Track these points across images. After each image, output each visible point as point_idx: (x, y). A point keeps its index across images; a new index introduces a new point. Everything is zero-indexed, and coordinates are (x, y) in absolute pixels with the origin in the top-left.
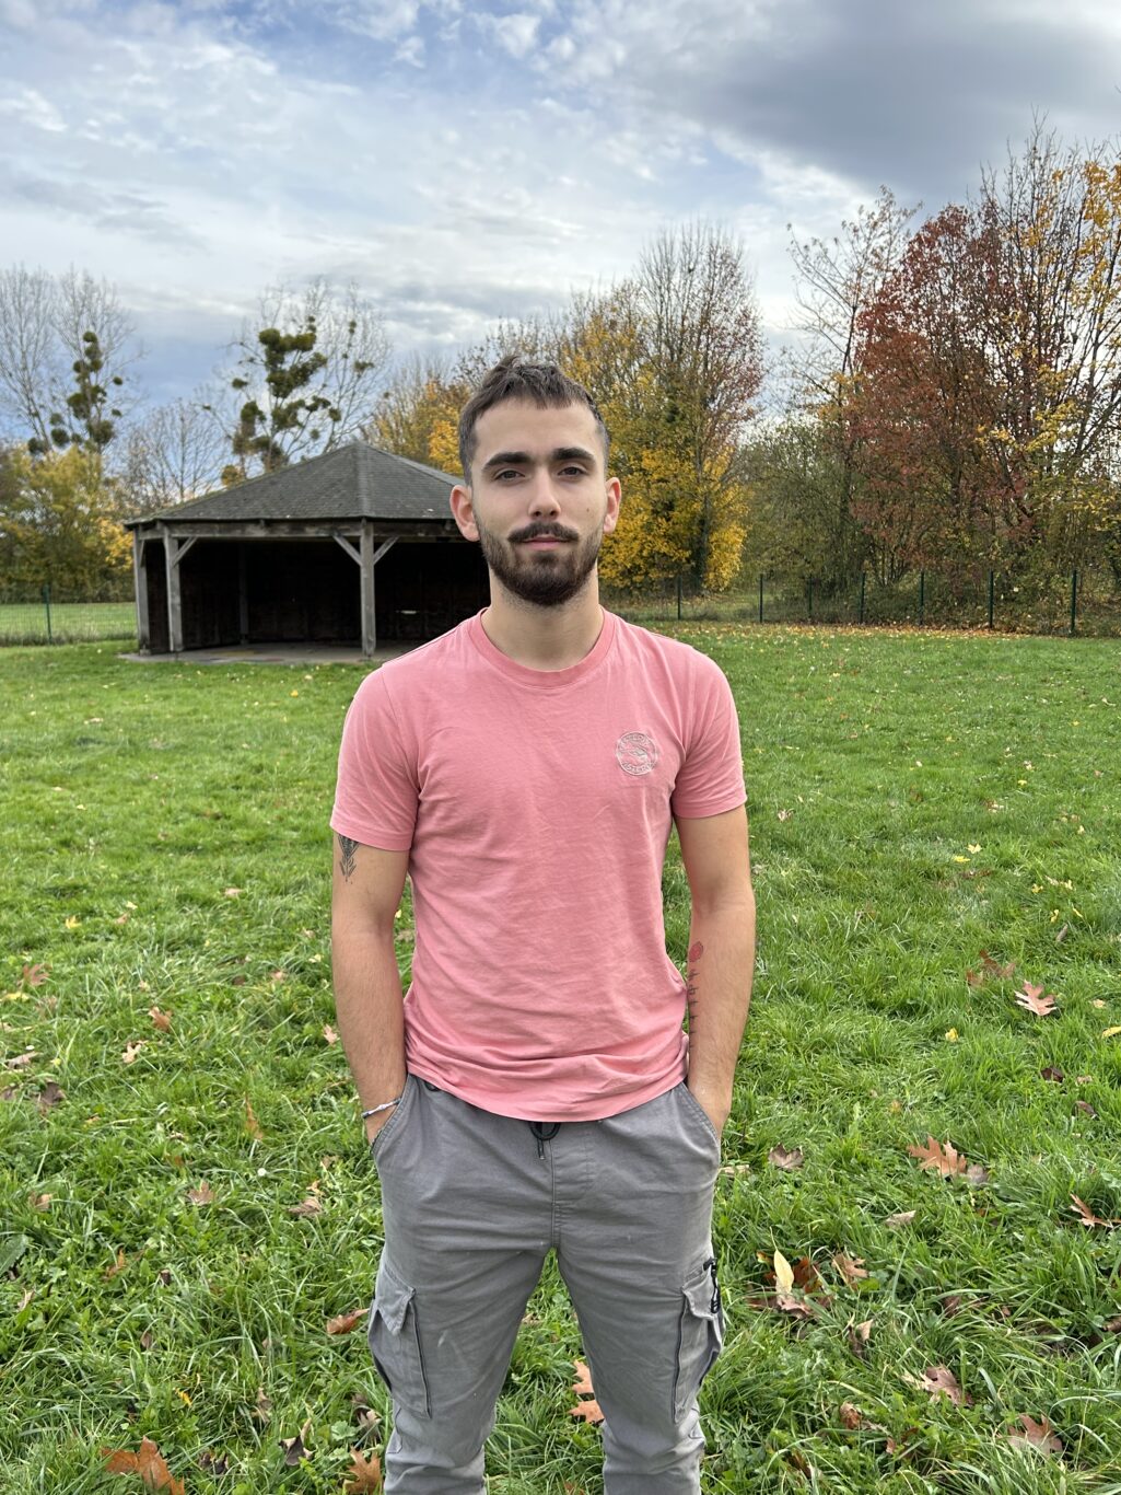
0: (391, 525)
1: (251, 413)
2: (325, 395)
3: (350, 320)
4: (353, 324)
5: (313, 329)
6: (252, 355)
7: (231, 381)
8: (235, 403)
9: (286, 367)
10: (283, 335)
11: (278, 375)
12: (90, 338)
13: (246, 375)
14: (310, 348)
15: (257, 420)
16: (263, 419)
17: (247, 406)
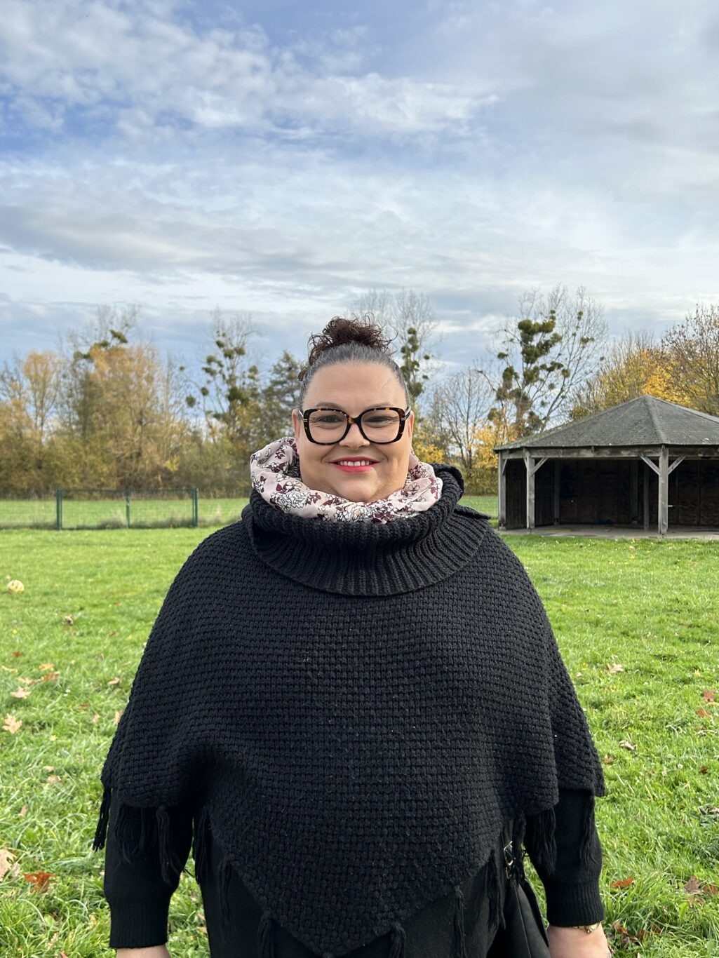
0: (679, 449)
1: (509, 374)
2: (560, 360)
3: (578, 311)
4: (580, 314)
5: (553, 318)
6: (512, 337)
7: (497, 354)
8: (499, 369)
9: (534, 343)
10: (533, 323)
11: (529, 349)
12: (412, 332)
13: (507, 350)
14: (551, 331)
15: (513, 379)
16: (517, 377)
17: (506, 370)
